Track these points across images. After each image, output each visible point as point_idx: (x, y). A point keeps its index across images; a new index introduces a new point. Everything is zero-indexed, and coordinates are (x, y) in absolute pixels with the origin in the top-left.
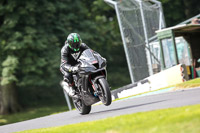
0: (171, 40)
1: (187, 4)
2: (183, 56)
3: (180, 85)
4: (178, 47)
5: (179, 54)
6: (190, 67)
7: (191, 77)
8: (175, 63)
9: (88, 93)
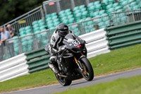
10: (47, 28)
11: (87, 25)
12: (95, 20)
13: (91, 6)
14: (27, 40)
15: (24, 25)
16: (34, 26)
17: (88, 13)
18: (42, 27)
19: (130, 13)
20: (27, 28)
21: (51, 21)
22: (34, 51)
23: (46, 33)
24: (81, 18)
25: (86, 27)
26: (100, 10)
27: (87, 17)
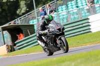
0: (1, 32)
1: (8, 15)
2: (7, 40)
3: (6, 55)
4: (4, 36)
5: (5, 39)
6: (11, 46)
7: (11, 51)
8: (3, 44)
9: (54, 46)
10: (77, 7)
14: (63, 15)
15: (61, 5)
16: (69, 6)
18: (74, 6)
20: (64, 6)
21: (81, 2)
22: (68, 23)
23: (77, 10)
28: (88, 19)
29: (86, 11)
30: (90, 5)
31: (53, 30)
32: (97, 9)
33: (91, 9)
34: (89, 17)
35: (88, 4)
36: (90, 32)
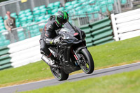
9: (69, 63)
11: (32, 29)
12: (40, 25)
13: (36, 10)
17: (34, 17)
19: (75, 17)
24: (27, 22)
25: (31, 31)
26: (46, 14)
27: (32, 21)
28: (7, 49)
29: (4, 38)
30: (10, 29)
31: (68, 38)
32: (19, 35)
33: (12, 35)
34: (8, 46)
35: (7, 27)
36: (11, 67)
